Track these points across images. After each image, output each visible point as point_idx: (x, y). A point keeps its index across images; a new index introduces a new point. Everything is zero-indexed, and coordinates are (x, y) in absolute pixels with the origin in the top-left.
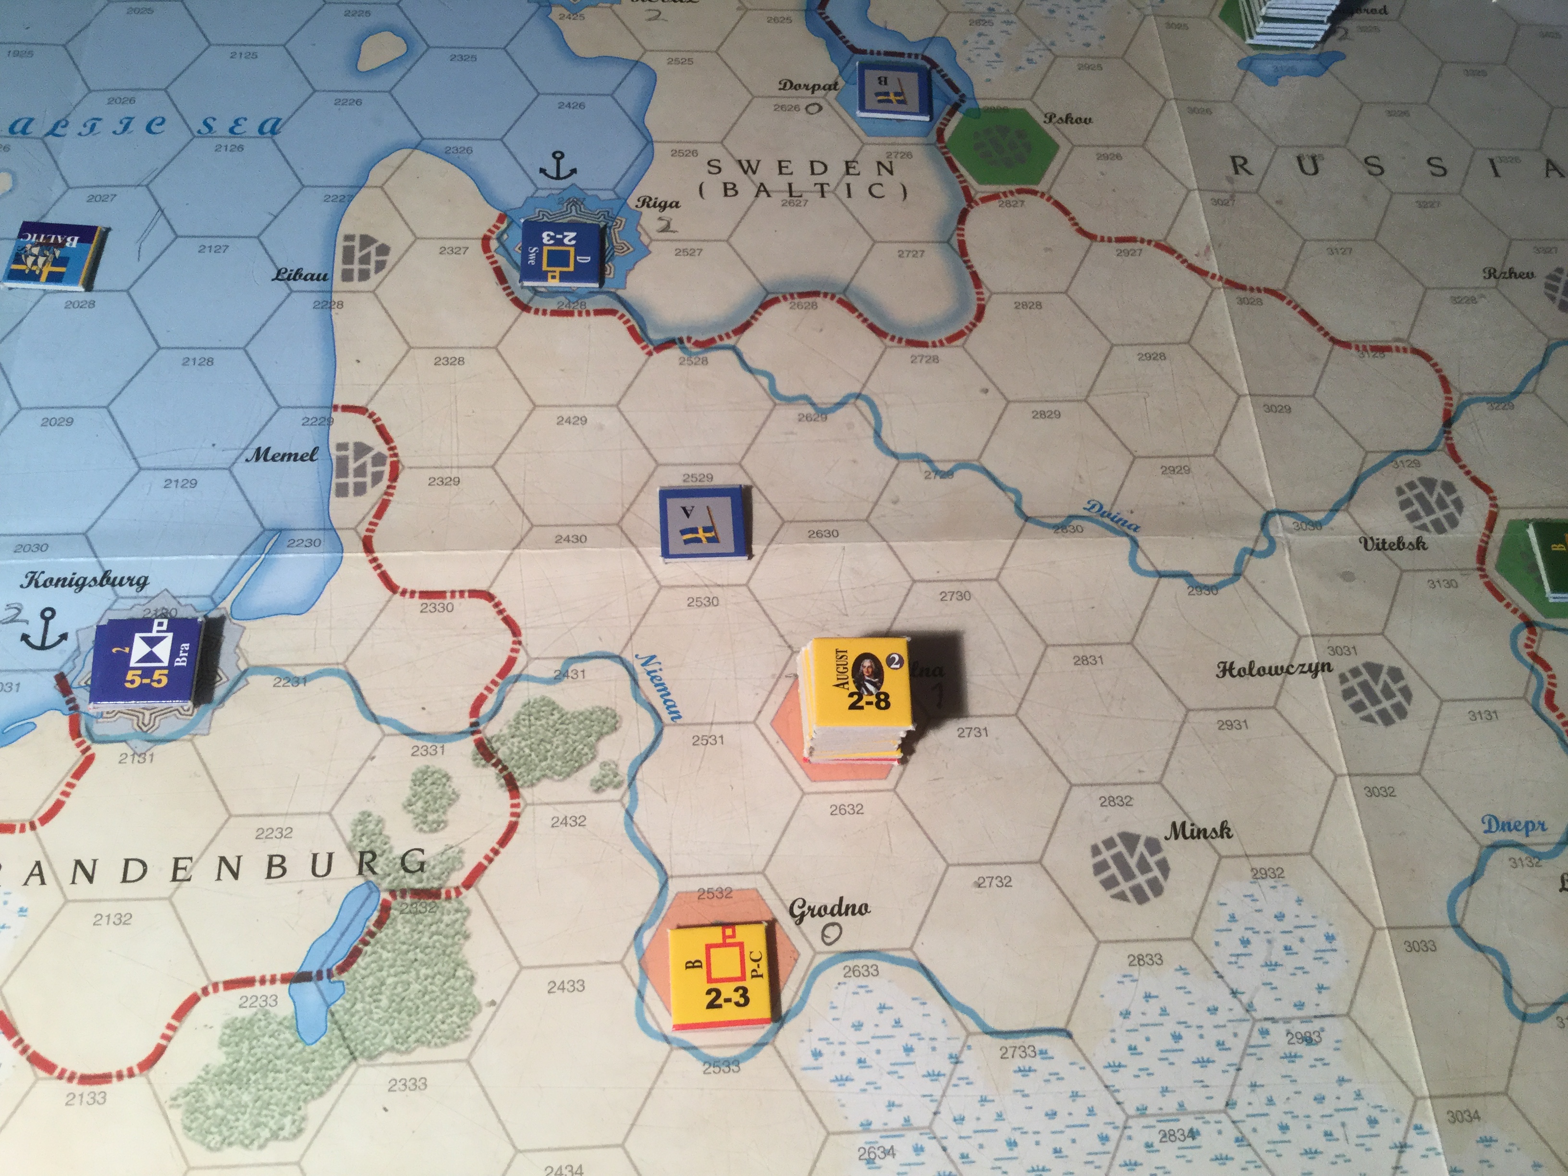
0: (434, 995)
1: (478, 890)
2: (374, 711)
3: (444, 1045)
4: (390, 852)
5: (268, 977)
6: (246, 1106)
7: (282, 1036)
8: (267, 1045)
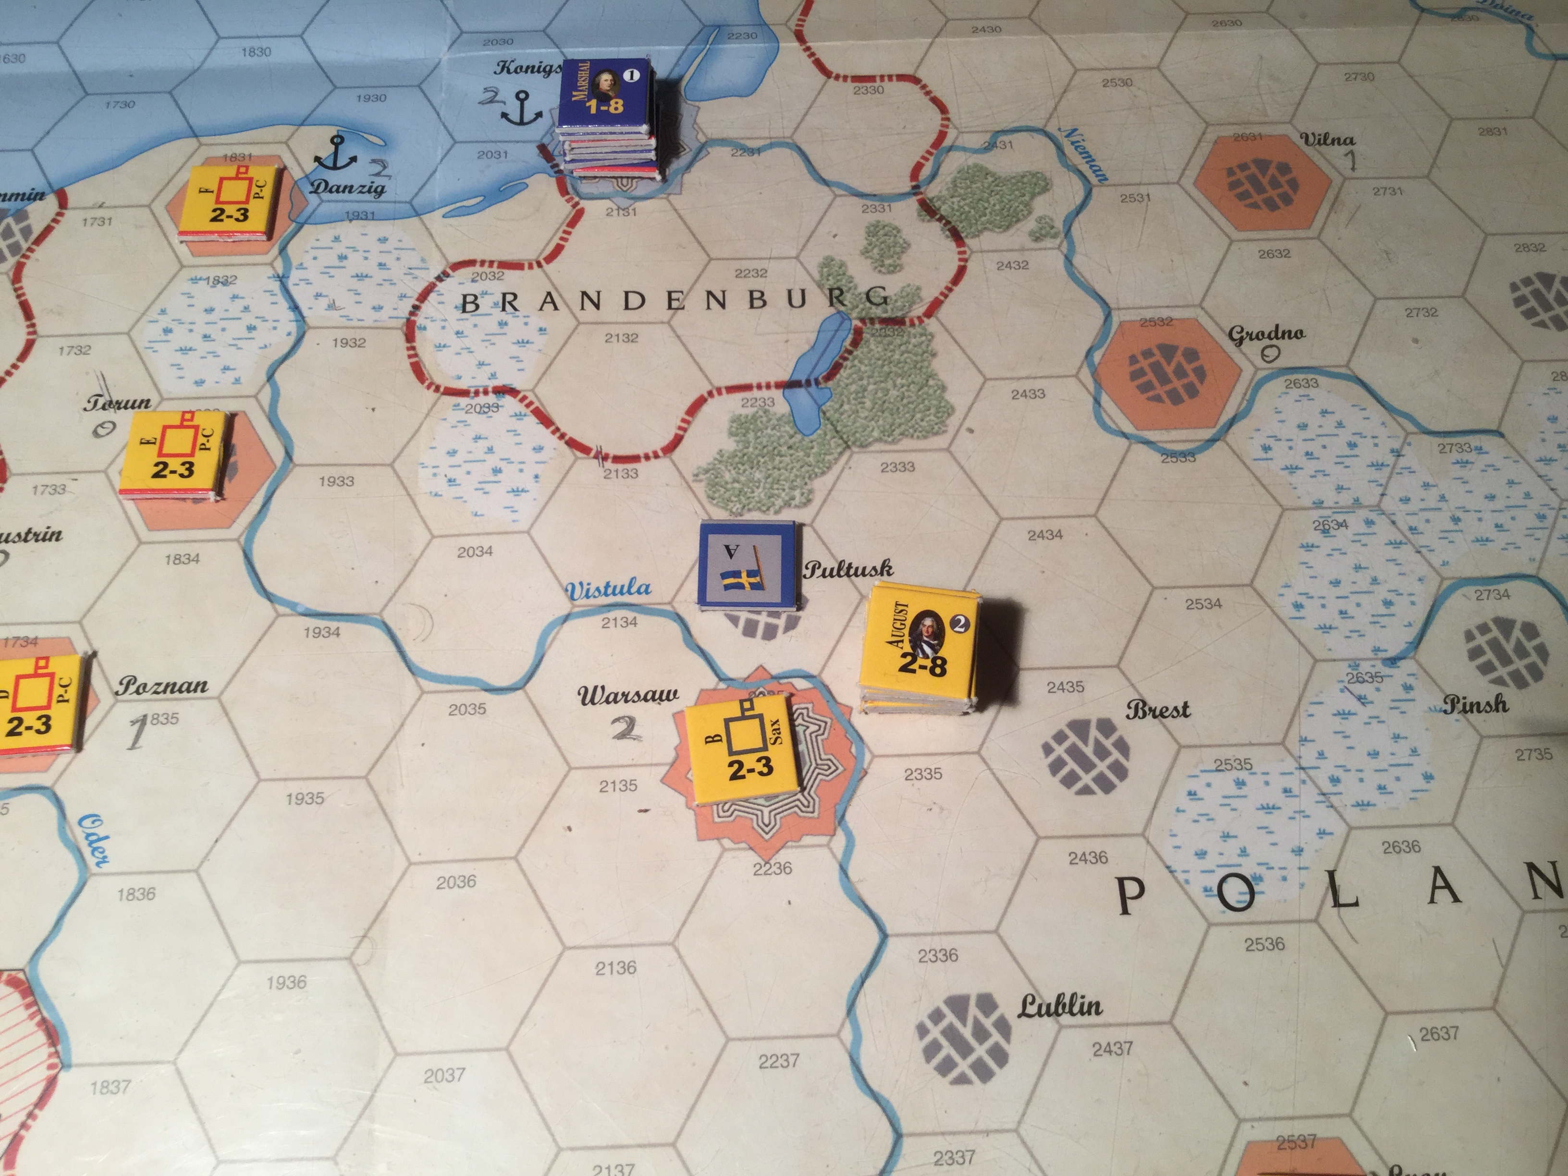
0: (911, 400)
1: (938, 319)
2: (823, 175)
3: (925, 437)
4: (856, 288)
5: (764, 384)
6: (759, 481)
7: (782, 429)
8: (770, 436)
